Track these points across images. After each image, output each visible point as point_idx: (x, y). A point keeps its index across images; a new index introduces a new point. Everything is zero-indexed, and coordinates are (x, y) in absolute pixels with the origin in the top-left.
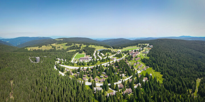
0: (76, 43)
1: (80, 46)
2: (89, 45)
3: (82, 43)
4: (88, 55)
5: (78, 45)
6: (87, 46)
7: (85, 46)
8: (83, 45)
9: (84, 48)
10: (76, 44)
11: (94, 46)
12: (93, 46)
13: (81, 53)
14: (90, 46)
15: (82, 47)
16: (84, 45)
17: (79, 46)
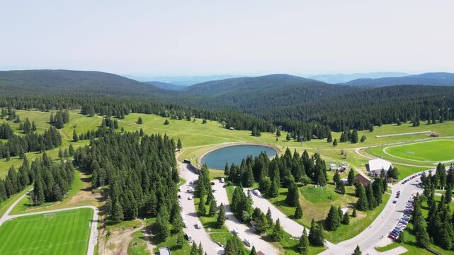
0: (27, 107)
1: (57, 123)
2: (121, 114)
3: (73, 102)
4: (129, 216)
5: (40, 120)
6: (107, 123)
7: (95, 122)
8: (75, 115)
9: (87, 136)
10: (22, 114)
11: (158, 119)
12: (153, 125)
13: (51, 198)
14: (129, 124)
15: (65, 133)
16: (84, 113)
17: (42, 128)
